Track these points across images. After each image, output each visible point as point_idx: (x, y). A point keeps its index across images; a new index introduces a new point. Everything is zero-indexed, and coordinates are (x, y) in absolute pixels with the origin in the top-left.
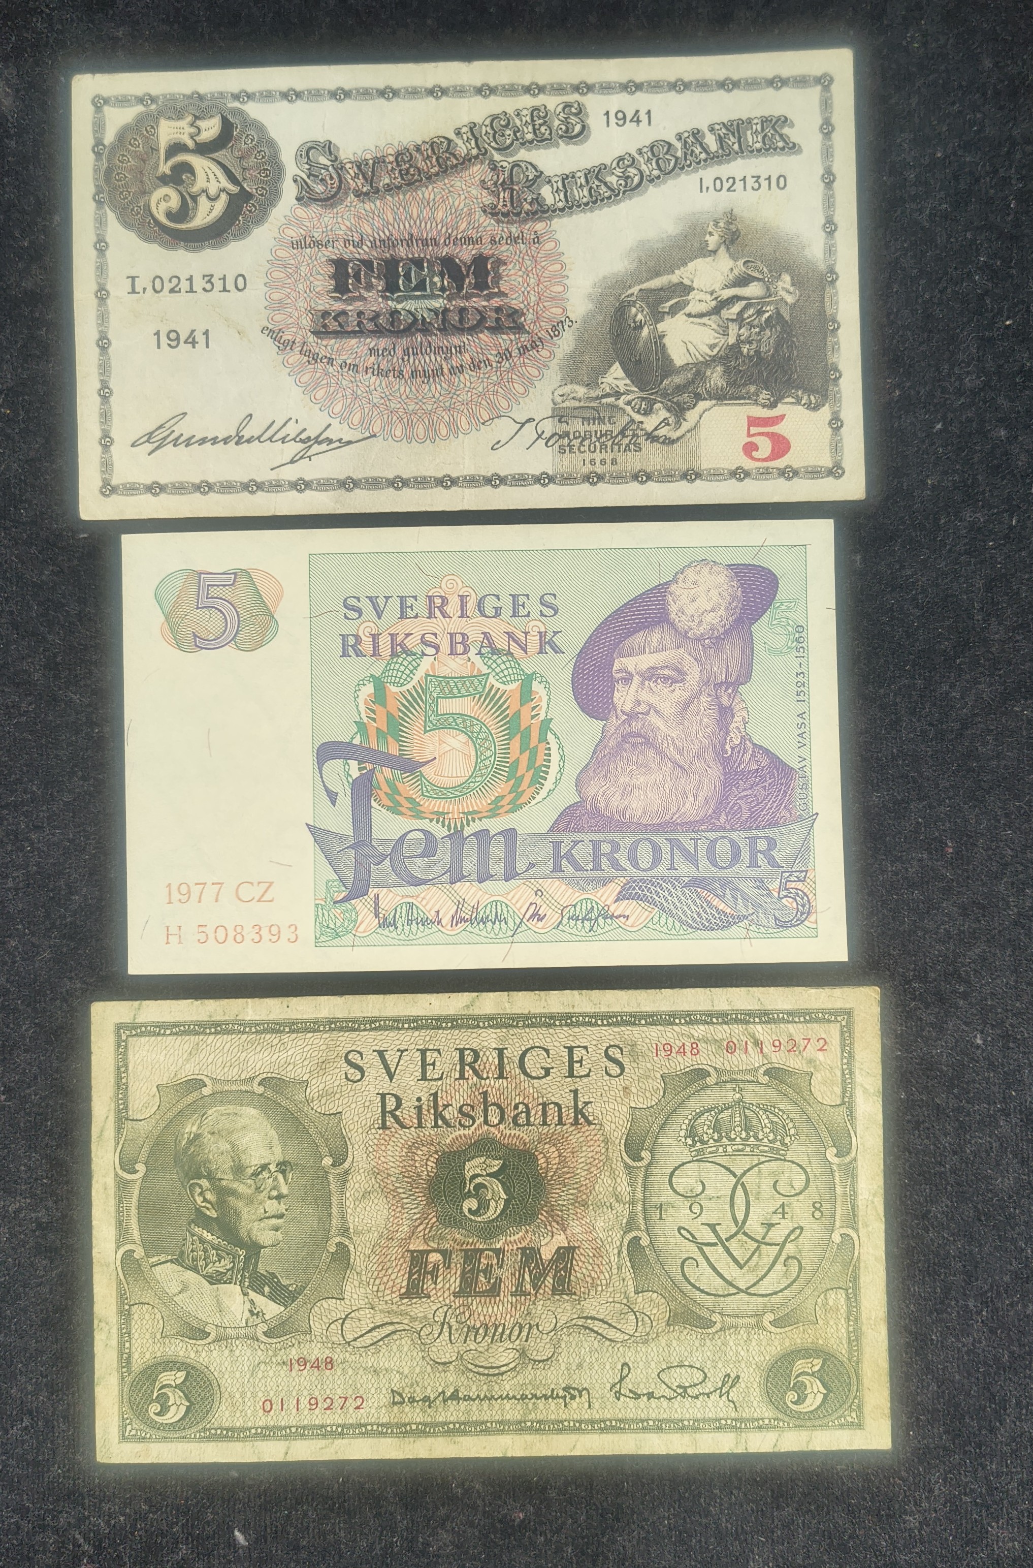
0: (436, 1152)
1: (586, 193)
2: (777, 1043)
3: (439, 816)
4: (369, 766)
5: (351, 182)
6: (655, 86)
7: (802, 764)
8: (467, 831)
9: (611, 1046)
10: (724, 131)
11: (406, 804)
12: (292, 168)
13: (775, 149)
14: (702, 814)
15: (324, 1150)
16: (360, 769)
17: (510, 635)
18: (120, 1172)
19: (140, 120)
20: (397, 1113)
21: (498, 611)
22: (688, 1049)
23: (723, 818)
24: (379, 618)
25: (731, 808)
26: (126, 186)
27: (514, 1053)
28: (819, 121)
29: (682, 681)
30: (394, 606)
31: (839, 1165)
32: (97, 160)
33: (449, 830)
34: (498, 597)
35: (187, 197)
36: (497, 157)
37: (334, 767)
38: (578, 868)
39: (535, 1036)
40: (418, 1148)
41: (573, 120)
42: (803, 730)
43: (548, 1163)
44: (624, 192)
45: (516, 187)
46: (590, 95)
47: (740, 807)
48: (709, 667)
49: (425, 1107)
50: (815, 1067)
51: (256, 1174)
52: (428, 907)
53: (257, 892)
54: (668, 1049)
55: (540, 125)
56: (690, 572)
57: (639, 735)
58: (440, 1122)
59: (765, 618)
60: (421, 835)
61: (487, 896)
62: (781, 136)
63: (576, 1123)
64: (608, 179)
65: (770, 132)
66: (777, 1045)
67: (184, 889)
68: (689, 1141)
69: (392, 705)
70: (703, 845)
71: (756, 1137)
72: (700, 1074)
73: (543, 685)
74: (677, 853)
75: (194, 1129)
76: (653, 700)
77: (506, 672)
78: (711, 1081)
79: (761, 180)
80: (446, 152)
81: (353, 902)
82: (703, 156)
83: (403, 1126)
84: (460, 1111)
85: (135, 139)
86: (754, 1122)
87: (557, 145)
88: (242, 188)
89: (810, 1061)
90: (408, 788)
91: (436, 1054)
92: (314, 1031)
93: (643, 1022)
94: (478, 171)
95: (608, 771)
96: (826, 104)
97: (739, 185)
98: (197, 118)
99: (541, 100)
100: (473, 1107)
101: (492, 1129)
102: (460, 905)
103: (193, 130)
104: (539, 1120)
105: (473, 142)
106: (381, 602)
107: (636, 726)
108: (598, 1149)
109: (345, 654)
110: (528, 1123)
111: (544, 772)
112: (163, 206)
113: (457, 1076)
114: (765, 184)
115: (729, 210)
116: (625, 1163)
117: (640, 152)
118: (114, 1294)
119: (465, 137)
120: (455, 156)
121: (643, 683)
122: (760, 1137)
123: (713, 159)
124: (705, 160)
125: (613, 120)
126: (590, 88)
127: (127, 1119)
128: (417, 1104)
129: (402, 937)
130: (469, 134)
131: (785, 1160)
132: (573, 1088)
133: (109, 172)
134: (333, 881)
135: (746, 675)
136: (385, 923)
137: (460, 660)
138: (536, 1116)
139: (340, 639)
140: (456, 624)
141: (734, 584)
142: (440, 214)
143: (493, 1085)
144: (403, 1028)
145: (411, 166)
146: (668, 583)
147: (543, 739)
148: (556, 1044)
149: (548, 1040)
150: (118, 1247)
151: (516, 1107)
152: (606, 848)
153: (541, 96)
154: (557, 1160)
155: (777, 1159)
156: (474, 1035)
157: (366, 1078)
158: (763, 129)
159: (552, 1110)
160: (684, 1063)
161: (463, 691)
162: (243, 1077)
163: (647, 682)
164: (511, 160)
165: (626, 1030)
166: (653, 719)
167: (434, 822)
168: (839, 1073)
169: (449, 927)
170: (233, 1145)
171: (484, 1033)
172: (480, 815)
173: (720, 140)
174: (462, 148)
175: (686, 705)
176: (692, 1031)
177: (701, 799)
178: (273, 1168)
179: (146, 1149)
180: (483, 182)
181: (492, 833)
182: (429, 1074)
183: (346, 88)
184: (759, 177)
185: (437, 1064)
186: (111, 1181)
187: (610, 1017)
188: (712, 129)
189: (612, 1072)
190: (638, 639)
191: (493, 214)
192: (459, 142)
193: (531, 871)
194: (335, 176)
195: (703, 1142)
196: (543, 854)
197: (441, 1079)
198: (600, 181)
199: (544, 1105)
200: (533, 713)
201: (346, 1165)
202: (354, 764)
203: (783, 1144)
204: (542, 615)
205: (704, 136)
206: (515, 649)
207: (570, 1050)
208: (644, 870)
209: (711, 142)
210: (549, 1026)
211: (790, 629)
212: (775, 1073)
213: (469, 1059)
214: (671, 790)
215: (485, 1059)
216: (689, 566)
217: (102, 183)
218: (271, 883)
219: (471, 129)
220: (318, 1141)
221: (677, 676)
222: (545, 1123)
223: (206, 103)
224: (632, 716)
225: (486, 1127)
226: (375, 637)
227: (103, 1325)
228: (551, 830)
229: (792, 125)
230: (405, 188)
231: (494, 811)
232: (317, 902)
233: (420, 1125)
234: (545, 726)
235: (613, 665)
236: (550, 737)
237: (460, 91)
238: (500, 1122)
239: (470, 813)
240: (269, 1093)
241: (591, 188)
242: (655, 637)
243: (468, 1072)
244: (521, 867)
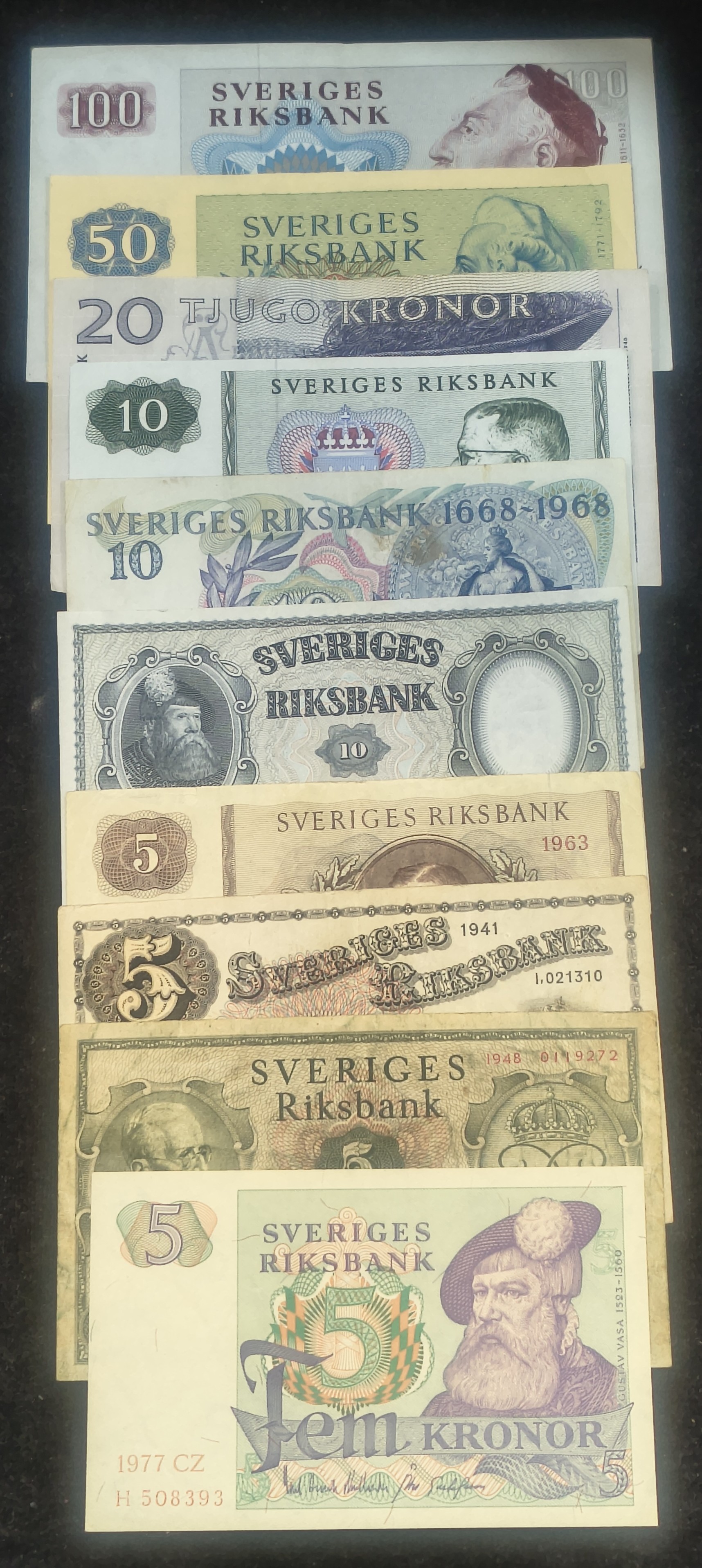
0: (321, 1138)
1: (449, 986)
2: (579, 1054)
3: (335, 1402)
4: (281, 1360)
5: (270, 982)
6: (500, 905)
7: (621, 1362)
8: (357, 1415)
9: (454, 1056)
10: (552, 937)
11: (309, 1392)
12: (225, 974)
13: (592, 951)
14: (543, 1402)
15: (236, 1137)
16: (274, 1363)
17: (393, 1256)
18: (80, 1153)
19: (110, 941)
20: (292, 1108)
21: (383, 1237)
22: (512, 1058)
23: (559, 1406)
24: (291, 1241)
25: (566, 1398)
26: (100, 991)
27: (379, 1062)
28: (624, 929)
29: (526, 1294)
30: (303, 1232)
31: (629, 1148)
32: (77, 972)
33: (343, 1413)
34: (383, 1225)
35: (146, 998)
36: (381, 960)
37: (254, 1360)
38: (445, 1446)
39: (396, 1049)
40: (307, 1135)
41: (438, 931)
42: (621, 1335)
43: (406, 1147)
44: (478, 986)
45: (396, 983)
46: (450, 912)
47: (573, 1397)
48: (547, 1283)
49: (313, 1103)
50: (608, 1072)
51: (184, 1155)
52: (326, 1477)
53: (191, 1463)
54: (497, 1058)
55: (414, 936)
56: (532, 1207)
57: (493, 1337)
58: (324, 1115)
59: (591, 1244)
60: (320, 1418)
61: (373, 1469)
62: (596, 941)
63: (428, 1115)
64: (466, 975)
65: (587, 938)
66: (580, 1056)
67: (133, 1460)
68: (514, 1130)
69: (300, 1312)
70: (543, 1428)
71: (565, 1126)
72: (520, 1078)
73: (417, 1296)
74: (523, 1435)
75: (137, 1120)
76: (505, 1309)
77: (389, 1285)
78: (529, 1082)
79: (583, 974)
80: (343, 957)
81: (267, 1472)
82: (538, 957)
83: (296, 1118)
84: (340, 1106)
85: (106, 955)
86: (563, 1114)
87: (426, 951)
88: (188, 990)
89: (605, 1068)
90: (311, 1378)
91: (321, 1063)
92: (230, 1045)
93: (478, 1037)
94: (368, 971)
95: (469, 1367)
96: (629, 917)
97: (566, 978)
98: (153, 937)
99: (413, 917)
100: (349, 1104)
101: (364, 1120)
102: (351, 1475)
103: (151, 947)
104: (400, 1114)
105: (363, 950)
106: (293, 1228)
107: (490, 1330)
108: (444, 1136)
109: (264, 1270)
110: (391, 1116)
111: (418, 1366)
112: (128, 1006)
113: (338, 1079)
114: (585, 977)
115: (559, 997)
116: (465, 1147)
117: (489, 955)
118: (73, 1247)
119: (357, 946)
120: (349, 961)
121: (496, 1295)
122: (568, 1126)
123: (545, 959)
124: (539, 960)
125: (468, 931)
126: (450, 907)
127: (86, 1113)
128: (306, 1101)
129: (305, 1502)
130: (360, 944)
131: (587, 1144)
132: (425, 1088)
133: (87, 980)
134: (252, 1454)
135: (576, 1290)
136: (291, 1490)
137: (353, 1275)
138: (397, 1108)
139: (260, 1258)
140: (350, 1247)
141: (567, 1217)
142: (339, 1005)
143: (366, 1087)
144: (297, 1043)
145: (316, 969)
146: (515, 1216)
147: (417, 1339)
148: (413, 1055)
149: (406, 1051)
150: (77, 1211)
151: (382, 1103)
152: (467, 1430)
153: (413, 914)
154: (413, 1145)
155: (581, 1144)
156: (351, 1048)
157: (268, 1082)
158: (582, 936)
159: (409, 1106)
160: (511, 1068)
161: (355, 1300)
162: (174, 1081)
163: (499, 1295)
164: (391, 962)
165: (465, 1044)
166: (504, 1324)
167: (331, 1406)
168: (627, 1077)
169: (342, 1494)
170: (166, 1132)
171: (358, 1046)
172: (367, 1402)
173: (550, 944)
174: (354, 955)
175: (530, 1313)
176: (515, 1045)
177: (542, 1390)
178: (196, 1150)
179: (100, 1135)
180: (371, 980)
181: (377, 1416)
182: (316, 1078)
183: (267, 912)
184: (580, 972)
185: (322, 1070)
186: (73, 1160)
187: (454, 1034)
188: (543, 937)
189: (455, 1076)
190: (493, 1259)
191: (379, 1005)
192: (352, 950)
193: (408, 1448)
194: (258, 978)
195: (524, 1130)
196: (417, 1435)
197: (325, 1082)
198: (460, 977)
199: (404, 1102)
200: (410, 1318)
201: (252, 1148)
202: (269, 1359)
203: (585, 1131)
204: (417, 1239)
205: (537, 942)
206: (396, 1267)
207: (423, 1059)
208: (498, 1448)
209: (543, 946)
210: (407, 1040)
211: (610, 1253)
212: (579, 1078)
213: (346, 1066)
214: (518, 1383)
215: (358, 1066)
216: (532, 1202)
217: (81, 989)
218: (202, 1456)
219: (361, 940)
220: (232, 1130)
221: (522, 1290)
222: (404, 1116)
223: (159, 927)
224: (487, 1322)
225: (359, 1119)
226: (287, 1257)
227: (64, 1272)
228: (424, 1414)
229: (604, 933)
230: (311, 986)
231: (378, 1398)
232: (239, 1472)
233: (309, 1118)
234: (420, 1328)
235: (472, 1281)
236: (423, 1338)
237: (353, 912)
238: (370, 1115)
239: (359, 1400)
240: (194, 1093)
241: (453, 982)
242: (506, 1258)
243: (346, 1076)
244: (399, 1444)
